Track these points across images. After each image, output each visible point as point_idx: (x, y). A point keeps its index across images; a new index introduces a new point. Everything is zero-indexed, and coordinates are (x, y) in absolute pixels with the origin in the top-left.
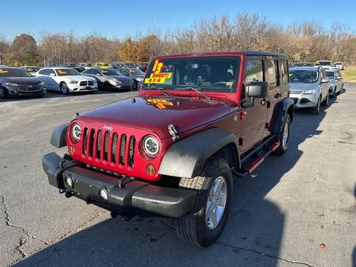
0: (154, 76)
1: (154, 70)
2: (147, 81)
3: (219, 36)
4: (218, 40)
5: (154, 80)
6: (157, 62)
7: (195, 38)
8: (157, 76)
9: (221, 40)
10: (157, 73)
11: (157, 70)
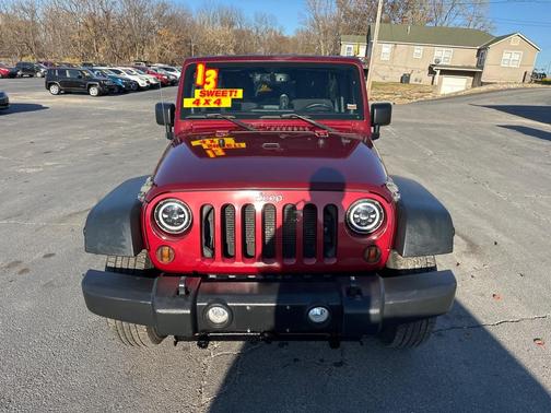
0: (203, 94)
1: (199, 81)
2: (188, 103)
3: (92, 16)
4: (90, 23)
5: (207, 102)
6: (201, 68)
7: (40, 16)
8: (210, 93)
9: (95, 24)
10: (207, 88)
11: (205, 82)
